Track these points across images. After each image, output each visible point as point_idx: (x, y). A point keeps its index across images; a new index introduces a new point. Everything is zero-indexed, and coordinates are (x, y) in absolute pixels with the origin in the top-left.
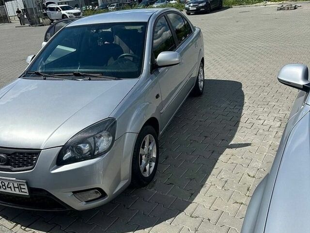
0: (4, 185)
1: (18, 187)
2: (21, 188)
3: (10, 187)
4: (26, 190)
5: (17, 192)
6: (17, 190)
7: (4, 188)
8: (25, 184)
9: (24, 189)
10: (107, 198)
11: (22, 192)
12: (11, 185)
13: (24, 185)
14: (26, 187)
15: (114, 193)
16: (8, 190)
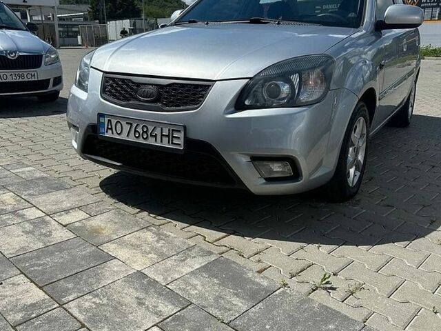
0: (146, 132)
1: (168, 136)
2: (173, 137)
3: (156, 136)
4: (181, 142)
5: (165, 144)
6: (165, 140)
7: (145, 137)
8: (182, 129)
9: (178, 138)
10: (301, 181)
11: (173, 143)
12: (158, 132)
13: (179, 131)
14: (181, 135)
15: (311, 178)
16: (151, 141)
